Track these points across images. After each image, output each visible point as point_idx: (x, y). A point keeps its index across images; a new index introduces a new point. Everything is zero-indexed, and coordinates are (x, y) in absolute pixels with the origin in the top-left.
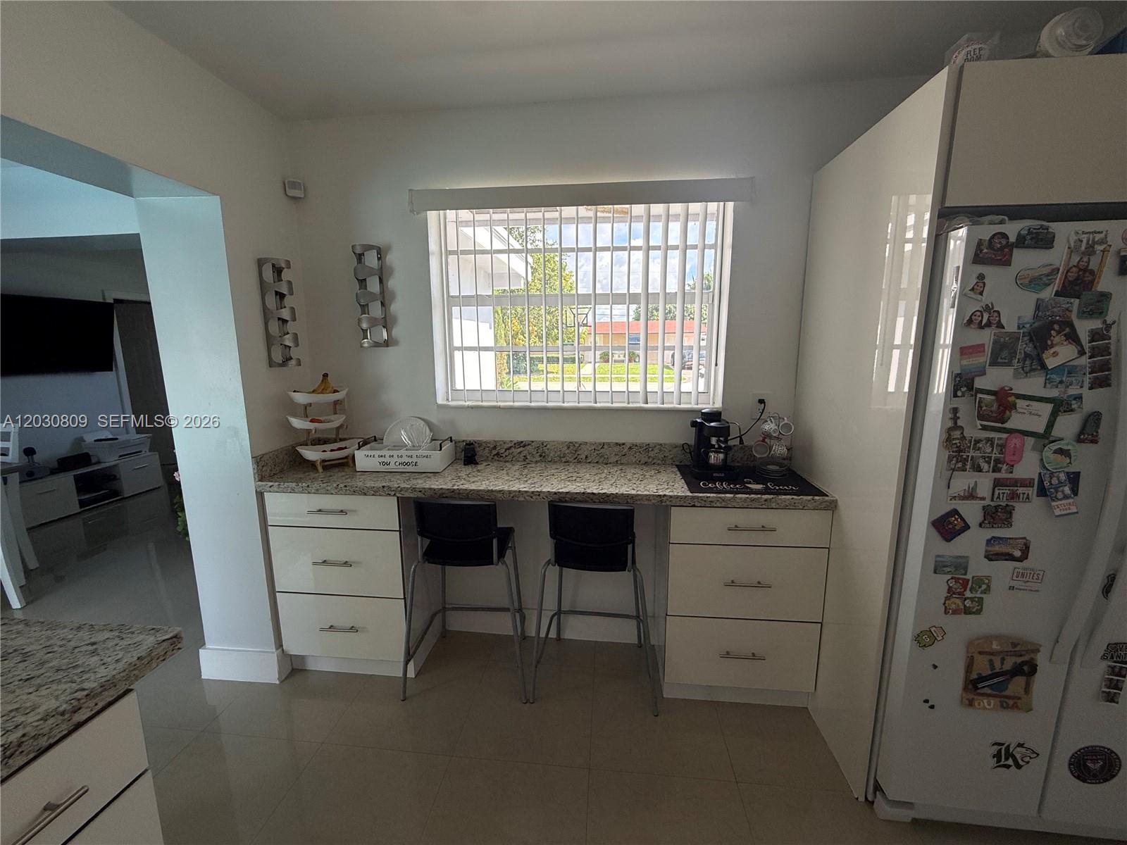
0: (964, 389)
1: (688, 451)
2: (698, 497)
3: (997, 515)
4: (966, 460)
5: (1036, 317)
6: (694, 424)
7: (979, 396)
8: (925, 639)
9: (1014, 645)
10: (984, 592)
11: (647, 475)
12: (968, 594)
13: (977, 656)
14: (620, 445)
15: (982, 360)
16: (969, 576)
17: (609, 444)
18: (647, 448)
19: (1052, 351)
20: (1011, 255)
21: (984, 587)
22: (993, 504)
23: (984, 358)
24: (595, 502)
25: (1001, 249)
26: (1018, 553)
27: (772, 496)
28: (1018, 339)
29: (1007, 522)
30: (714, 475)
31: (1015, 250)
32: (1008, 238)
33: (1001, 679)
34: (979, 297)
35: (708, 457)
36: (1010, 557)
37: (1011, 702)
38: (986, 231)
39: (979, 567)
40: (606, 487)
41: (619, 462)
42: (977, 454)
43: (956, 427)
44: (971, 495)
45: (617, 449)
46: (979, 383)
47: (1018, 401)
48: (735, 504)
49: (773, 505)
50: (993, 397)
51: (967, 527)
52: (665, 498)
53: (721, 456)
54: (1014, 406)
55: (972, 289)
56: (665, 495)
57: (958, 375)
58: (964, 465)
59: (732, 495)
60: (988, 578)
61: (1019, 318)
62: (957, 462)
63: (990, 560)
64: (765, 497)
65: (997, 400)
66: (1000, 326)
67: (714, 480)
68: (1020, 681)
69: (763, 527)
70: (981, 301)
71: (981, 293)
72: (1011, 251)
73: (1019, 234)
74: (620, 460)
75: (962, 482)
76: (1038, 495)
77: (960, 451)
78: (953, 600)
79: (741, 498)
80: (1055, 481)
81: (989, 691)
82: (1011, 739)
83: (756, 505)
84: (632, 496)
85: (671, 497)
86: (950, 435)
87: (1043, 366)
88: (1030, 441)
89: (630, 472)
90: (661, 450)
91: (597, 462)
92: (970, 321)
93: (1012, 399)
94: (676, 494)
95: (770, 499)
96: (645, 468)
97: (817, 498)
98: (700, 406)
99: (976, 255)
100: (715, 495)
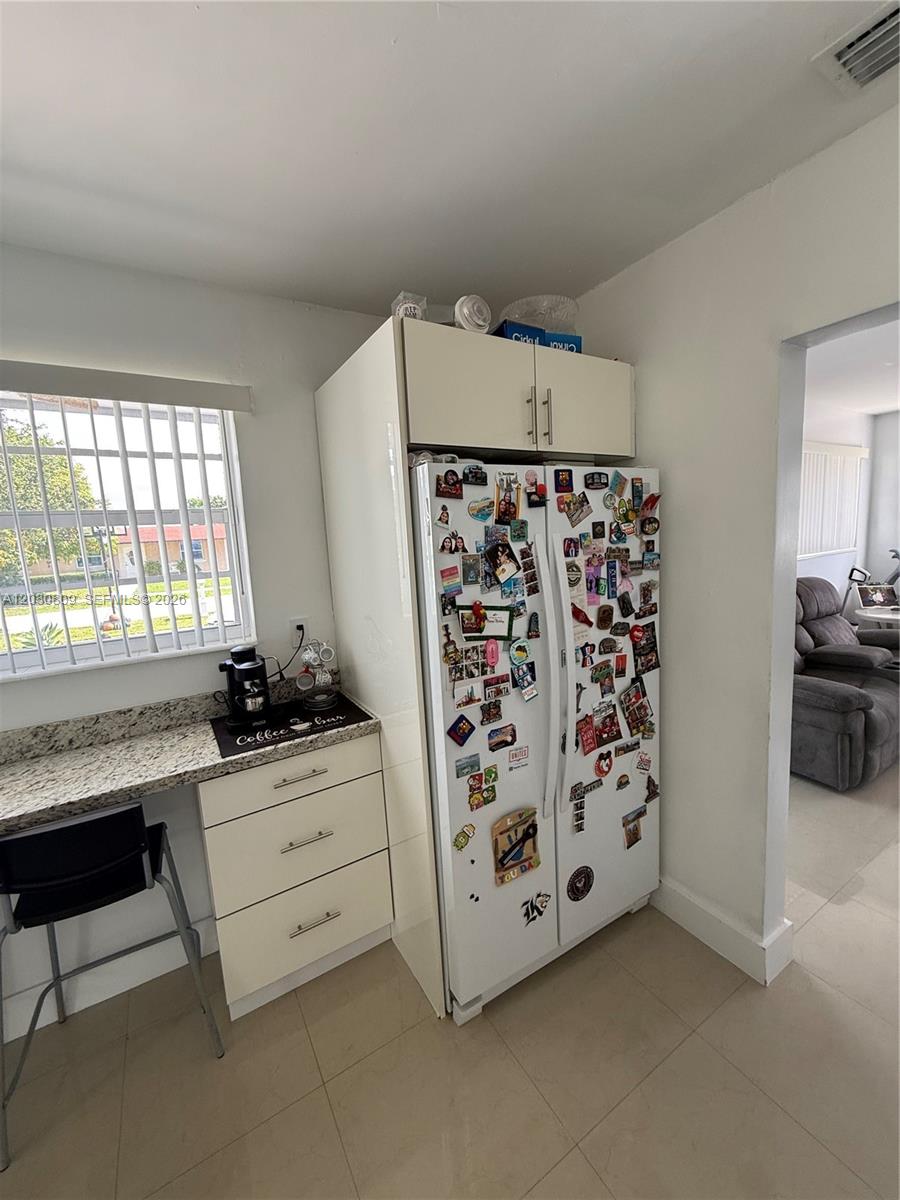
0: (449, 607)
1: (222, 700)
2: (231, 762)
3: (491, 712)
4: (462, 669)
5: (486, 542)
6: (223, 668)
7: (461, 612)
8: (461, 840)
9: (520, 816)
10: (494, 780)
11: (167, 745)
12: (484, 786)
13: (499, 837)
14: (125, 713)
15: (458, 580)
16: (482, 771)
17: (106, 716)
18: (167, 708)
19: (501, 568)
20: (461, 490)
21: (493, 775)
22: (487, 703)
23: (459, 579)
24: (75, 814)
25: (453, 484)
26: (509, 739)
27: (318, 735)
28: (478, 561)
29: (498, 716)
30: (254, 724)
31: (464, 486)
32: (457, 476)
33: (518, 848)
34: (445, 525)
35: (244, 704)
36: (506, 744)
37: (526, 864)
38: (442, 468)
39: (487, 759)
40: (95, 785)
41: (127, 736)
42: (469, 662)
43: (450, 642)
44: (470, 700)
45: (120, 719)
46: (460, 601)
47: (487, 612)
48: (278, 756)
49: (320, 744)
50: (470, 612)
51: (473, 728)
52: (187, 775)
53: (260, 700)
54: (484, 618)
55: (440, 519)
56: (186, 772)
57: (443, 595)
58: (461, 674)
59: (273, 747)
60: (495, 766)
61: (476, 543)
62: (456, 673)
63: (493, 751)
64: (310, 738)
65: (474, 613)
66: (465, 550)
67: (252, 732)
68: (529, 842)
69: (314, 771)
70: (448, 529)
71: (447, 523)
72: (461, 486)
73: (464, 473)
74: (129, 732)
75: (463, 688)
76: (514, 687)
77: (456, 663)
78: (476, 795)
79: (283, 748)
80: (521, 673)
81: (512, 862)
82: (531, 895)
83: (302, 749)
84: (137, 788)
85: (195, 772)
86: (446, 650)
87: (499, 582)
88: (501, 643)
89: (141, 747)
90: (186, 706)
91: (91, 745)
92: (443, 548)
93: (482, 611)
94: (201, 766)
95: (316, 739)
96: (166, 735)
97: (362, 724)
98: (230, 643)
99: (438, 489)
100: (252, 752)
